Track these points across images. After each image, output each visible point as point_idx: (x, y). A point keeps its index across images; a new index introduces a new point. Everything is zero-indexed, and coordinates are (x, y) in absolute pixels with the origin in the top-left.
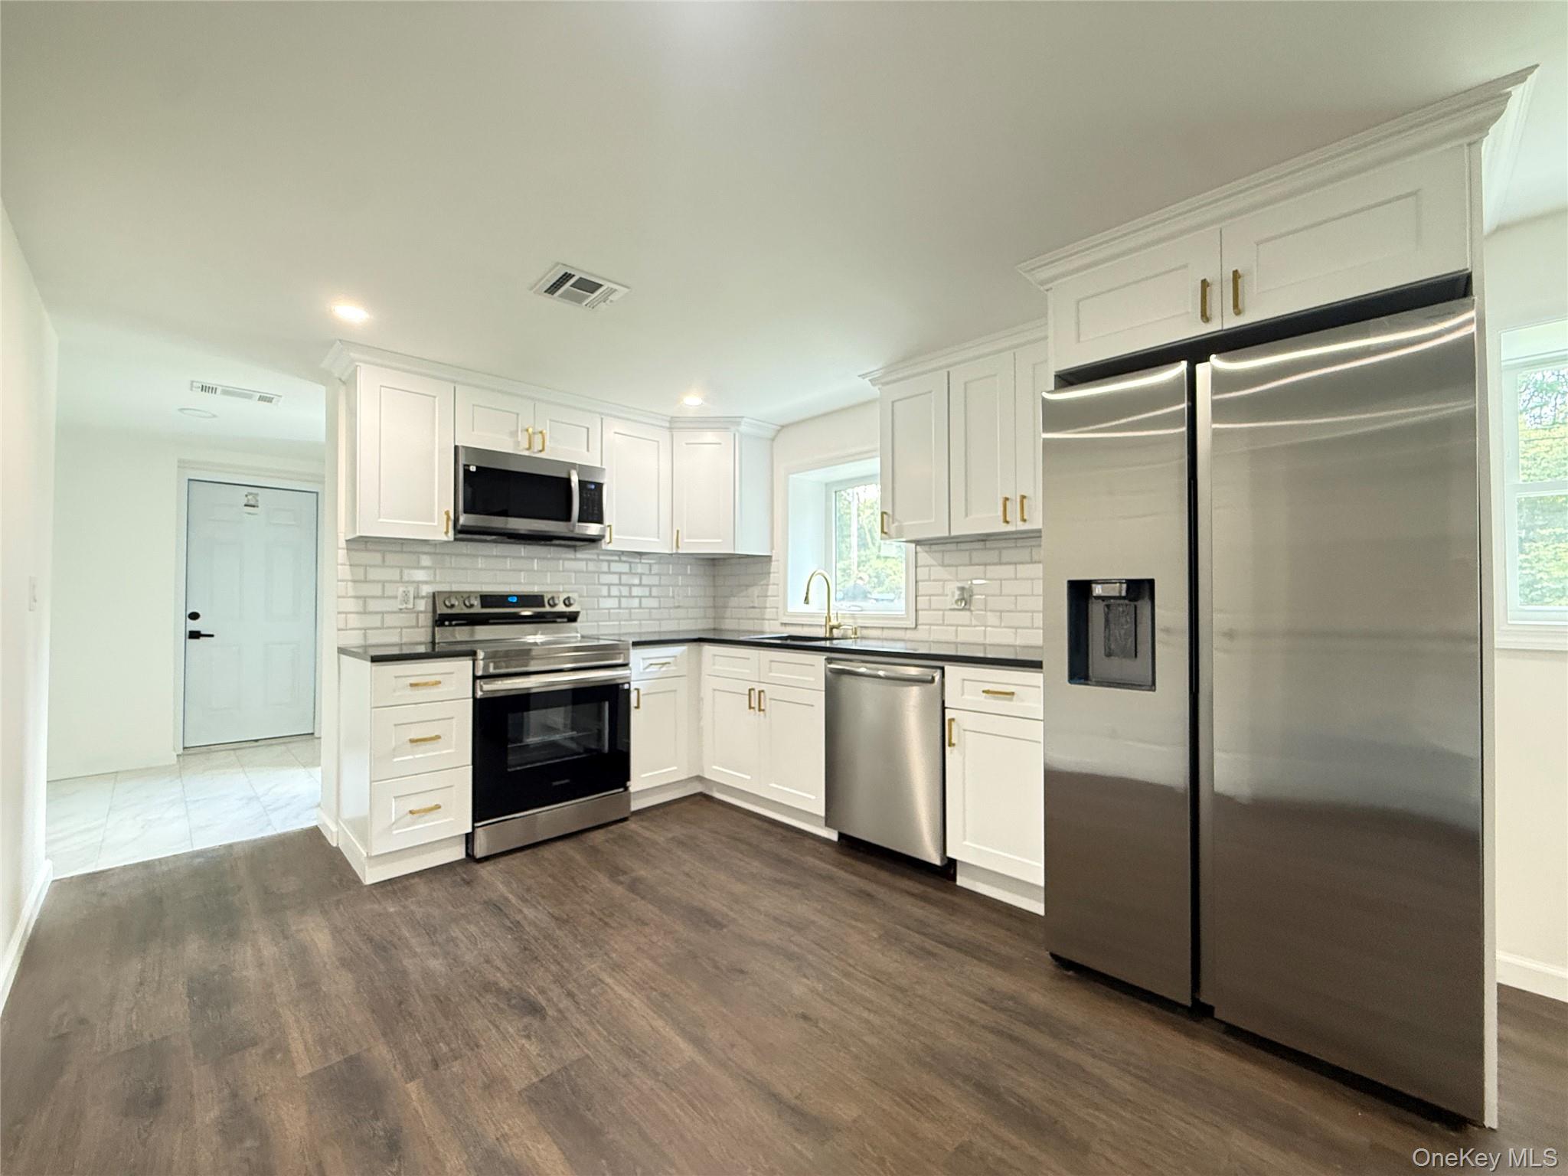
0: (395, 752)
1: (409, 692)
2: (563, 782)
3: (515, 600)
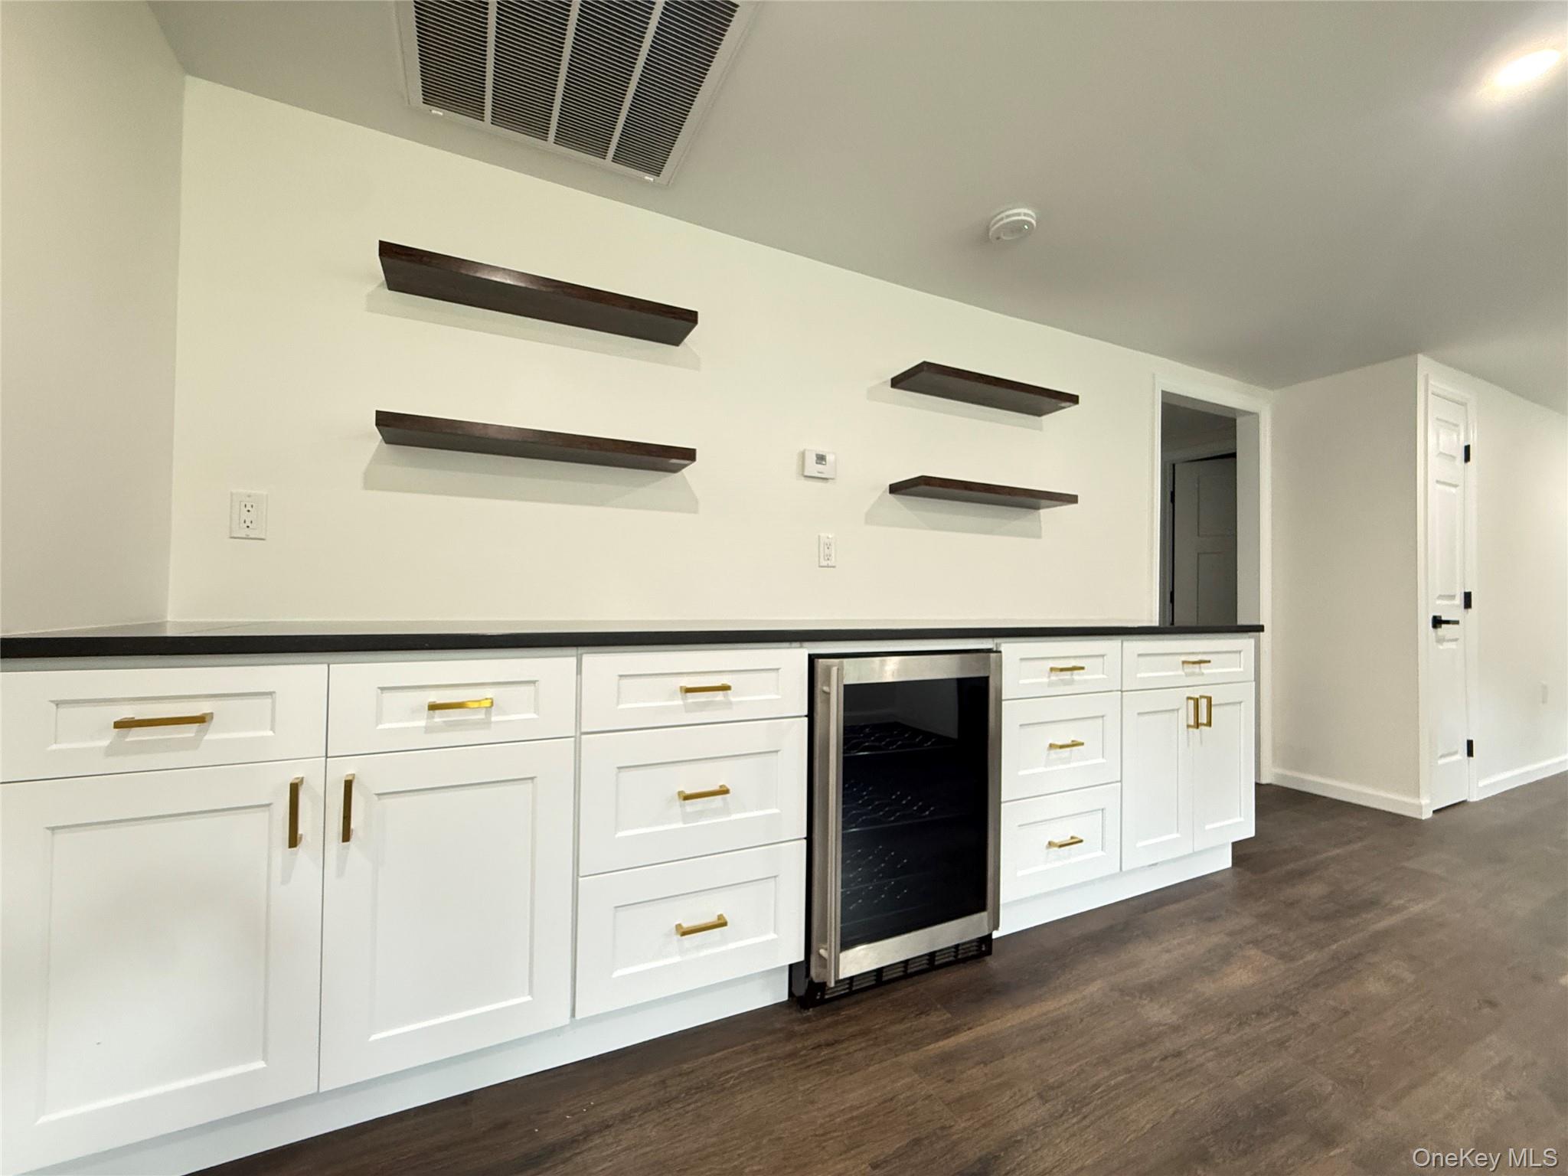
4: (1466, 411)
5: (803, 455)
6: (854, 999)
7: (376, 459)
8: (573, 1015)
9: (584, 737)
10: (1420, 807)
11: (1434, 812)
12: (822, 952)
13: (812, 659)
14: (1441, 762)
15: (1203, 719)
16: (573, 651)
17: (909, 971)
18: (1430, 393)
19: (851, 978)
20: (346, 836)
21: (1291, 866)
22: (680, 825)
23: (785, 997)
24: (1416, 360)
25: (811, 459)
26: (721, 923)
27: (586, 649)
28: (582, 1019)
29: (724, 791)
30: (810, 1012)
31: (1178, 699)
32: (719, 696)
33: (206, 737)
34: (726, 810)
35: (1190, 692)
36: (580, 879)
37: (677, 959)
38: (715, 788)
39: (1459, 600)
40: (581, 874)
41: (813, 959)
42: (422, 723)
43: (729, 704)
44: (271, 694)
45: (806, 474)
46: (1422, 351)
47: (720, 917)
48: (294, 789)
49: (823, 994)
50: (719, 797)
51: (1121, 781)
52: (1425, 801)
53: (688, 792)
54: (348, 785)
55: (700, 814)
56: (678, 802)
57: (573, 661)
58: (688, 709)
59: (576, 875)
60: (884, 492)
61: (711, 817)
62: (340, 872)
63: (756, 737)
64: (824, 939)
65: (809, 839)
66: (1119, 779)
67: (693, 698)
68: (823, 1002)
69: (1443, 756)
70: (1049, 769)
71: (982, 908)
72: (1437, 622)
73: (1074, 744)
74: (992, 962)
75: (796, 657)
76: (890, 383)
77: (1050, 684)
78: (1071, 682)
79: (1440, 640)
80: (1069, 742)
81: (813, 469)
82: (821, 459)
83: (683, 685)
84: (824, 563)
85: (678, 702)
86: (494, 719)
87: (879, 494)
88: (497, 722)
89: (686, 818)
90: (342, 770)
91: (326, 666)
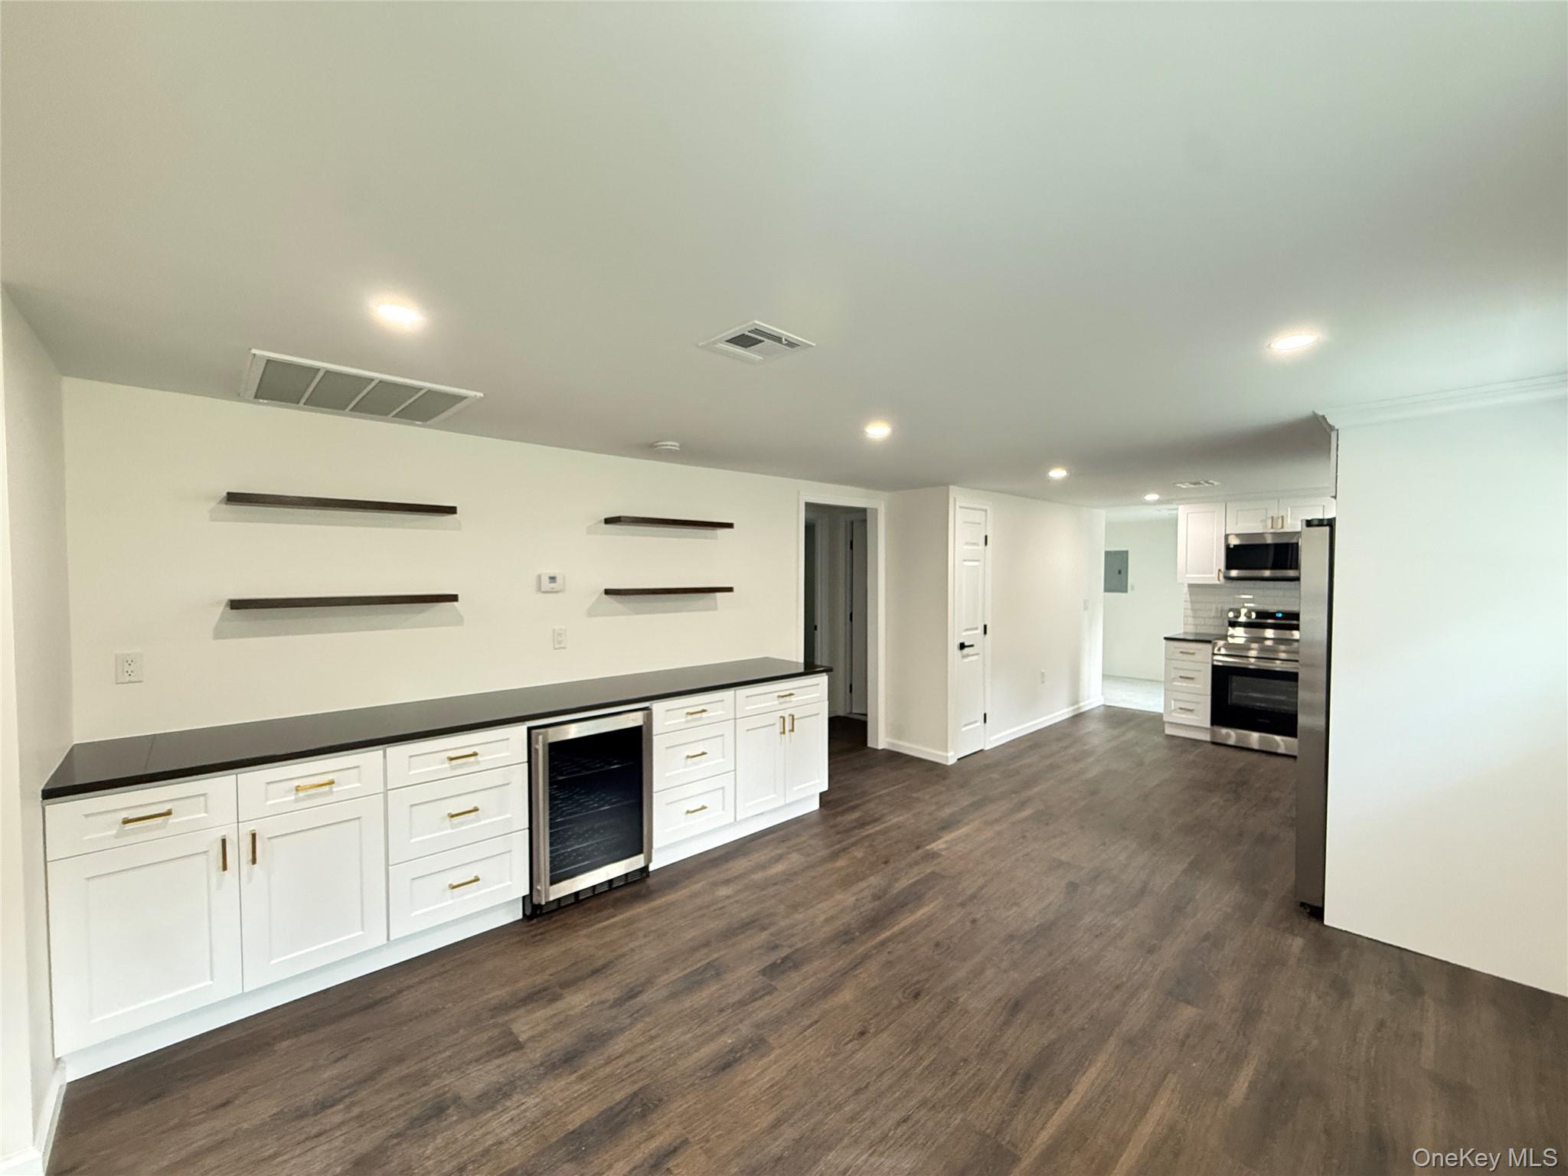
0: (1174, 680)
1: (1180, 655)
2: (1262, 720)
3: (1280, 615)
4: (986, 515)
5: (539, 577)
6: (560, 911)
7: (222, 619)
8: (388, 939)
9: (389, 792)
10: (947, 757)
11: (959, 759)
12: (539, 887)
13: (530, 729)
14: (964, 729)
15: (788, 727)
16: (381, 747)
17: (596, 893)
18: (957, 507)
19: (559, 900)
20: (254, 861)
21: (852, 804)
22: (450, 831)
23: (520, 916)
24: (948, 488)
25: (545, 580)
26: (477, 880)
27: (386, 745)
28: (395, 940)
29: (476, 810)
30: (535, 921)
31: (775, 718)
32: (472, 759)
33: (170, 821)
34: (478, 820)
35: (781, 713)
36: (390, 867)
37: (450, 902)
38: (471, 808)
39: (981, 630)
40: (390, 864)
41: (535, 893)
42: (293, 798)
43: (478, 762)
44: (204, 795)
45: (543, 590)
46: (954, 484)
47: (476, 877)
48: (224, 841)
49: (541, 910)
50: (473, 813)
51: (735, 770)
52: (950, 754)
53: (454, 813)
54: (254, 836)
55: (462, 824)
56: (448, 819)
57: (381, 752)
58: (453, 768)
59: (387, 865)
60: (601, 594)
61: (468, 824)
62: (250, 879)
63: (496, 777)
64: (539, 881)
65: (530, 829)
66: (733, 769)
67: (454, 762)
68: (541, 915)
69: (966, 725)
70: (686, 770)
71: (640, 852)
72: (962, 646)
73: (704, 754)
74: (650, 881)
75: (520, 731)
76: (603, 521)
77: (687, 722)
78: (701, 718)
79: (964, 657)
80: (700, 753)
81: (546, 584)
82: (553, 579)
83: (448, 755)
84: (557, 646)
85: (447, 765)
86: (334, 790)
87: (595, 597)
88: (337, 791)
89: (453, 827)
90: (246, 829)
91: (235, 776)
